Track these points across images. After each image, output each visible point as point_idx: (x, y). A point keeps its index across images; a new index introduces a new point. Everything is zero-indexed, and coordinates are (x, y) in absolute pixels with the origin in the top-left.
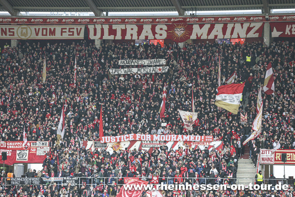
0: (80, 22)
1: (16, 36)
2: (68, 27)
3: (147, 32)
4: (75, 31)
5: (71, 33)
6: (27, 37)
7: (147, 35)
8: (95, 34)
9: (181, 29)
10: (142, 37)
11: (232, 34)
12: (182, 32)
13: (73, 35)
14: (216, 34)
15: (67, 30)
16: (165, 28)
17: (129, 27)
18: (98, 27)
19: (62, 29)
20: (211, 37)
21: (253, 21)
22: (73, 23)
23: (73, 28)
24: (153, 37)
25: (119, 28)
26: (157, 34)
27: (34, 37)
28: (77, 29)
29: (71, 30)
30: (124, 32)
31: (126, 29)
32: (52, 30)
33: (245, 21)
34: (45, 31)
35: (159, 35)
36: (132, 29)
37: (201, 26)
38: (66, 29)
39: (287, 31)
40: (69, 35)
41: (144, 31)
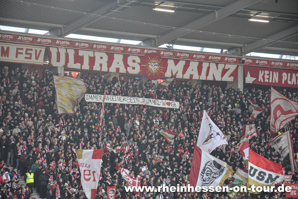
0: (40, 42)
2: (25, 47)
3: (118, 63)
4: (33, 53)
5: (29, 56)
7: (118, 67)
8: (58, 60)
9: (155, 64)
10: (113, 69)
11: (207, 75)
12: (157, 67)
13: (30, 58)
14: (192, 74)
15: (24, 51)
16: (138, 60)
17: (98, 55)
18: (62, 51)
19: (18, 49)
20: (187, 76)
21: (227, 61)
22: (31, 42)
23: (32, 50)
24: (125, 70)
25: (86, 55)
26: (129, 66)
28: (36, 51)
29: (29, 52)
30: (92, 61)
31: (95, 56)
32: (5, 49)
33: (220, 61)
35: (131, 68)
36: (102, 58)
37: (176, 62)
38: (22, 49)
39: (260, 78)
40: (26, 58)
41: (115, 62)
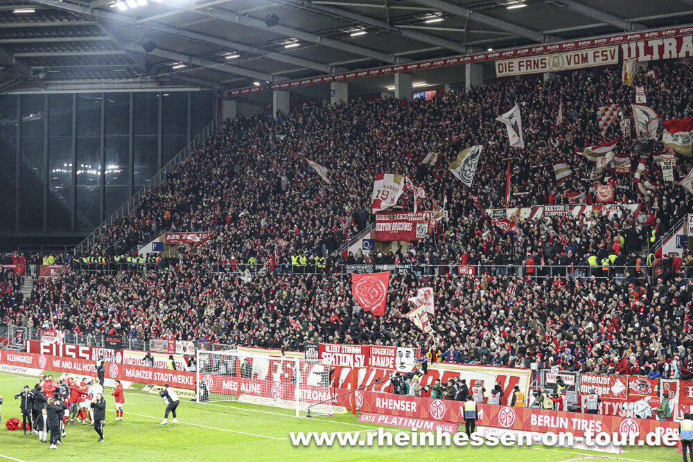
0: (613, 42)
1: (548, 69)
2: (600, 50)
3: (687, 46)
4: (608, 53)
5: (605, 58)
6: (559, 68)
7: (688, 49)
8: (630, 56)
10: (682, 54)
13: (607, 59)
15: (600, 54)
17: (667, 41)
18: (633, 46)
19: (595, 53)
22: (606, 43)
23: (606, 51)
25: (655, 44)
27: (566, 67)
28: (611, 51)
29: (604, 53)
30: (661, 49)
31: (663, 44)
32: (585, 56)
34: (577, 57)
36: (670, 44)
38: (598, 52)
40: (603, 60)
41: (684, 46)
